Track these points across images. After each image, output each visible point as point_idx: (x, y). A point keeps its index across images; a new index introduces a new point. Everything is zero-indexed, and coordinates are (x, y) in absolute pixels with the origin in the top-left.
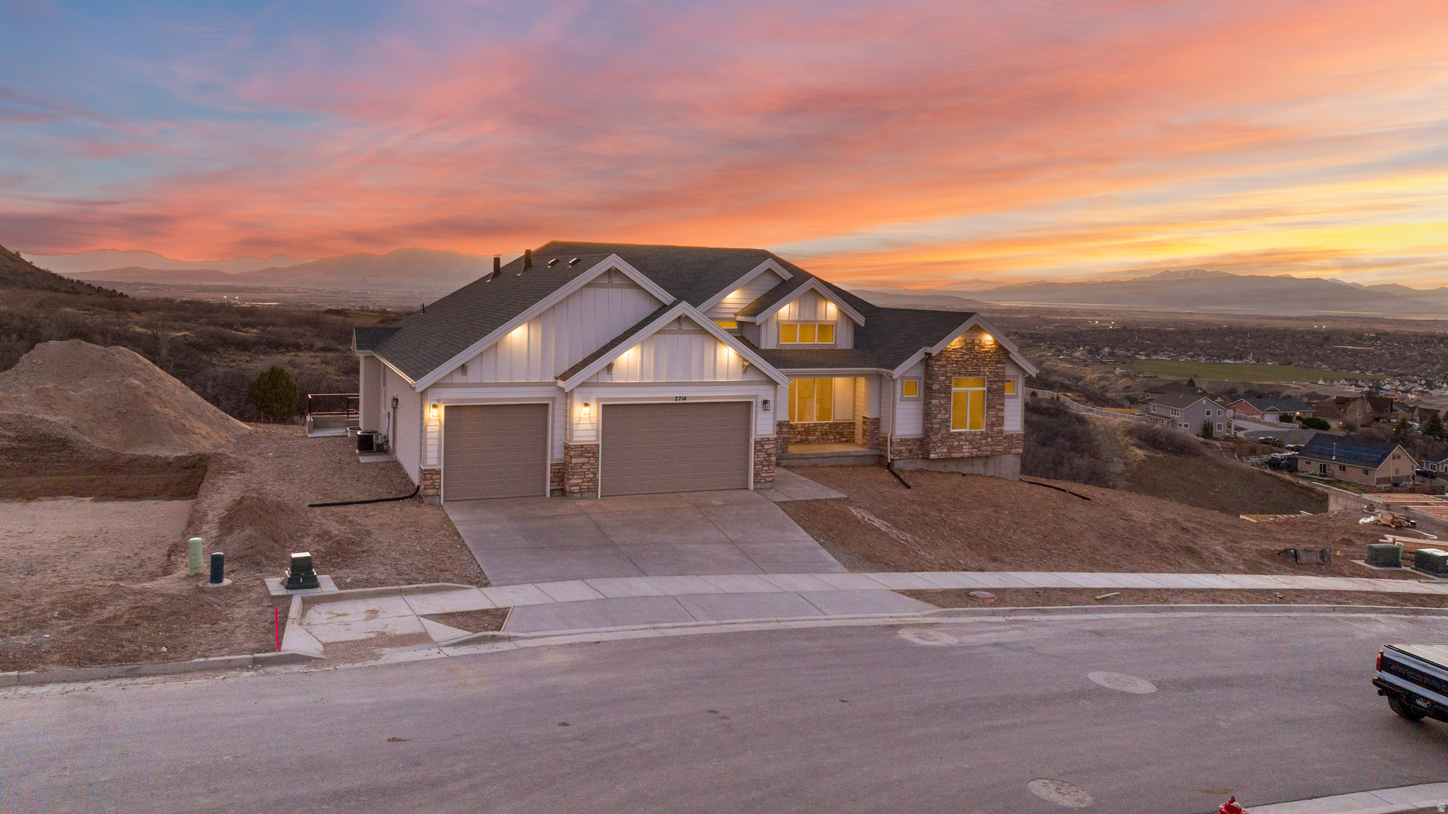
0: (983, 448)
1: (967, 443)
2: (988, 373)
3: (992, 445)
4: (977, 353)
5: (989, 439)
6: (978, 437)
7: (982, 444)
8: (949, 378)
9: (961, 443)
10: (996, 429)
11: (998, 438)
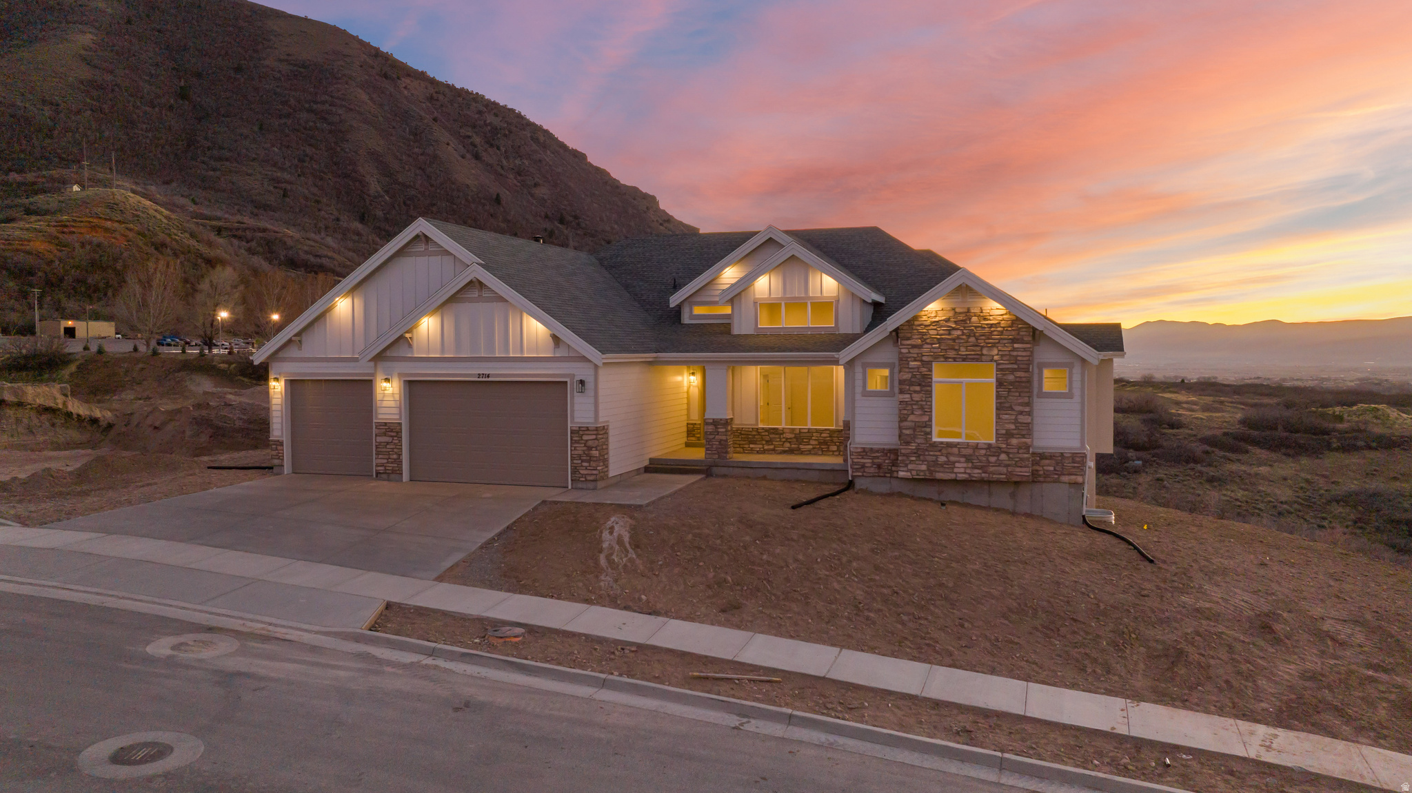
0: (991, 469)
1: (963, 460)
2: (996, 358)
3: (1007, 466)
4: (976, 327)
5: (1003, 457)
6: (983, 452)
7: (989, 462)
8: (928, 365)
9: (952, 459)
10: (1014, 441)
11: (1020, 456)
